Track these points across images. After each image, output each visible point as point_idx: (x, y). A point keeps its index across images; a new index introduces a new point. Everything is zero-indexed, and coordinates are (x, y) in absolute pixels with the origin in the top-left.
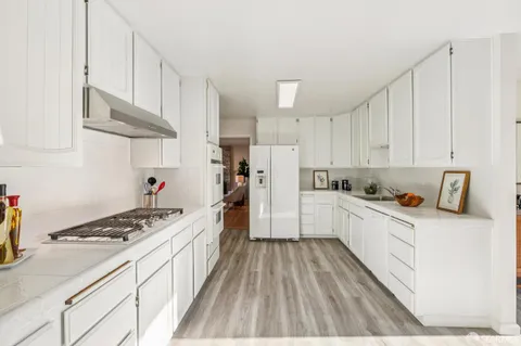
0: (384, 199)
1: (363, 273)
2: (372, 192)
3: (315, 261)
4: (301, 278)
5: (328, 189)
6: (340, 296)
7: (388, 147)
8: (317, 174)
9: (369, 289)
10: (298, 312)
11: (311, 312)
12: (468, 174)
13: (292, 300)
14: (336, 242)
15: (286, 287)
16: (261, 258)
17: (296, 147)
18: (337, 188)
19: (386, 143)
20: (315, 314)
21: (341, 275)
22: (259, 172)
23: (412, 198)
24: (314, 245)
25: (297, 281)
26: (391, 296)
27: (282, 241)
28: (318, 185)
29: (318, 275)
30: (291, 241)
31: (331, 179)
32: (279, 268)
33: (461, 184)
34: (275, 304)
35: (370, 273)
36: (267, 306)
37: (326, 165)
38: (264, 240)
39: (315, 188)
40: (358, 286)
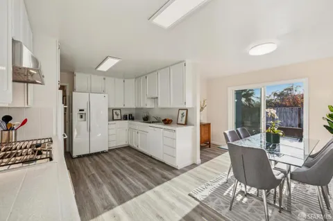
0: (153, 122)
1: (149, 158)
2: (146, 119)
3: (124, 159)
4: (122, 169)
5: (121, 120)
6: (144, 169)
7: (157, 98)
8: (114, 111)
9: (155, 164)
10: (131, 184)
11: (137, 181)
12: (187, 110)
13: (124, 180)
14: (129, 148)
15: (117, 175)
16: (89, 166)
17: (106, 95)
18: (126, 119)
19: (156, 96)
20: (139, 181)
21: (140, 161)
22: (80, 110)
23: (169, 120)
24: (118, 151)
25: (120, 170)
26: (164, 163)
27: (97, 154)
28: (115, 117)
29: (129, 164)
30: (103, 152)
31: (123, 114)
32: (106, 167)
33: (185, 114)
34: (117, 184)
35: (151, 157)
36: (113, 187)
37: (121, 106)
38: (84, 156)
39: (113, 120)
40: (150, 164)
